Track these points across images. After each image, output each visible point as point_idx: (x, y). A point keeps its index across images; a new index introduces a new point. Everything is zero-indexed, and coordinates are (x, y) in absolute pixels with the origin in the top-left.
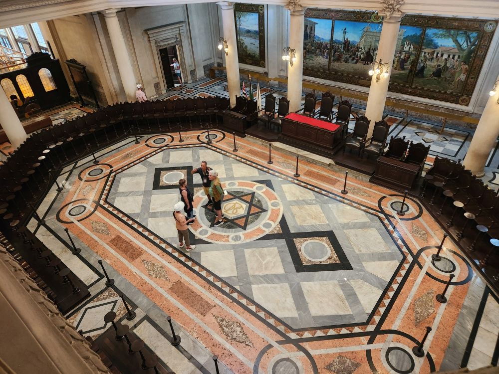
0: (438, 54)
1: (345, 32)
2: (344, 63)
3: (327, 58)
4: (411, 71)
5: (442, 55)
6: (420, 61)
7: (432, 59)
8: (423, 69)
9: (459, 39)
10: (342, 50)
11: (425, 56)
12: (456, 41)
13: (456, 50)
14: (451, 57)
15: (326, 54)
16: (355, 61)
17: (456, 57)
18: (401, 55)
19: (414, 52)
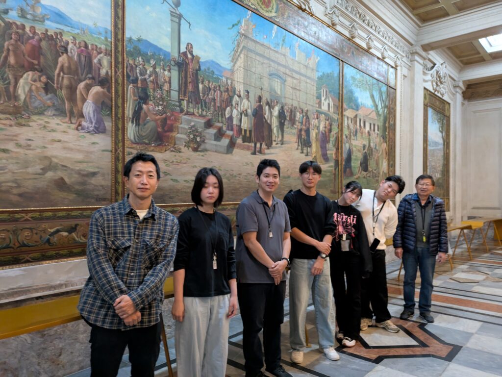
0: (360, 120)
2: (187, 152)
3: (99, 129)
4: (337, 162)
5: (365, 125)
6: (344, 137)
7: (356, 132)
8: (350, 154)
11: (348, 126)
12: (373, 98)
13: (375, 115)
14: (372, 127)
15: (88, 108)
16: (225, 142)
18: (319, 122)
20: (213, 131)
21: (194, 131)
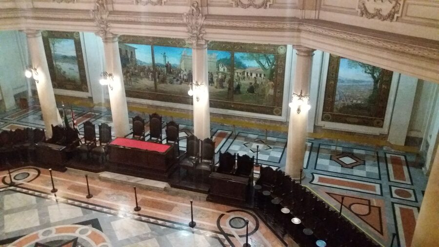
0: (247, 73)
1: (165, 57)
2: (169, 84)
3: (152, 80)
4: (229, 89)
5: (251, 75)
6: (235, 80)
7: (244, 78)
8: (239, 87)
9: (261, 61)
10: (165, 73)
11: (238, 76)
12: (259, 63)
13: (261, 70)
14: (259, 75)
15: (150, 77)
16: (179, 82)
17: (263, 76)
18: (218, 76)
19: (229, 73)
21: (171, 80)
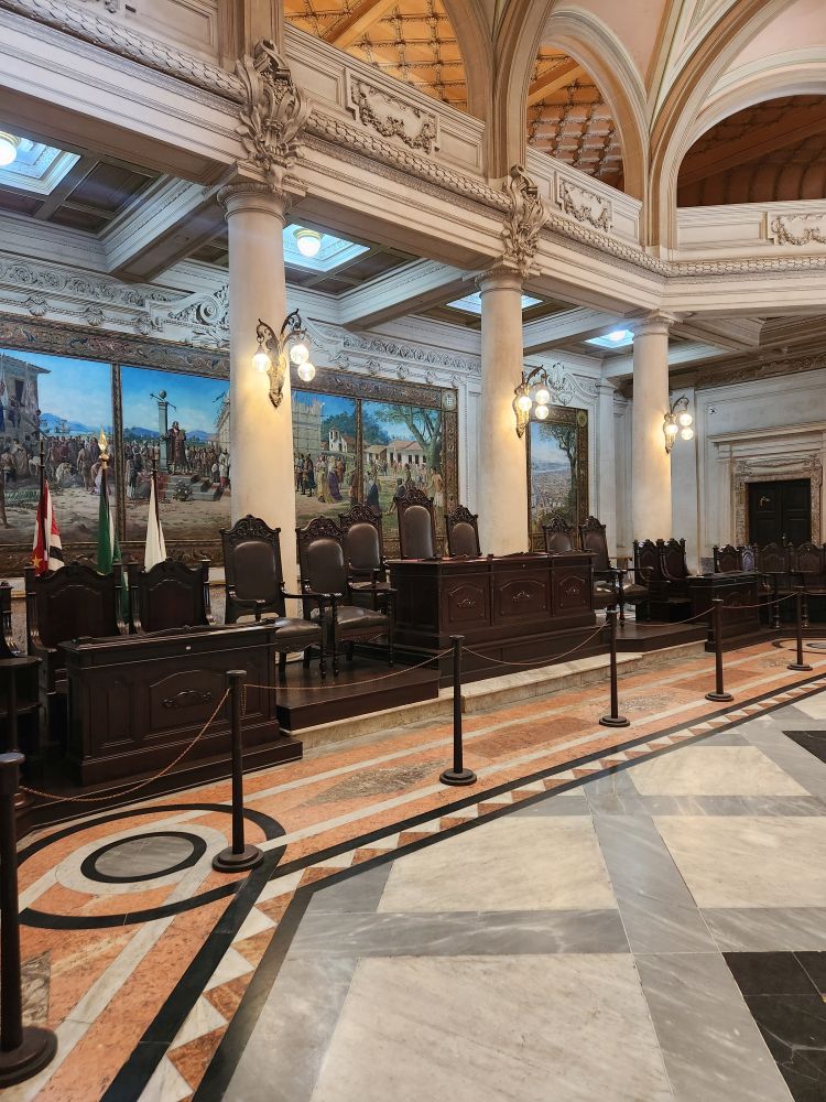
0: (392, 455)
2: (176, 503)
4: (354, 500)
5: (400, 459)
6: (366, 474)
7: (386, 467)
8: (375, 491)
11: (372, 463)
12: (413, 427)
13: (417, 446)
15: (98, 480)
17: (421, 459)
18: (326, 464)
19: (352, 456)
20: (199, 485)
21: (182, 486)
